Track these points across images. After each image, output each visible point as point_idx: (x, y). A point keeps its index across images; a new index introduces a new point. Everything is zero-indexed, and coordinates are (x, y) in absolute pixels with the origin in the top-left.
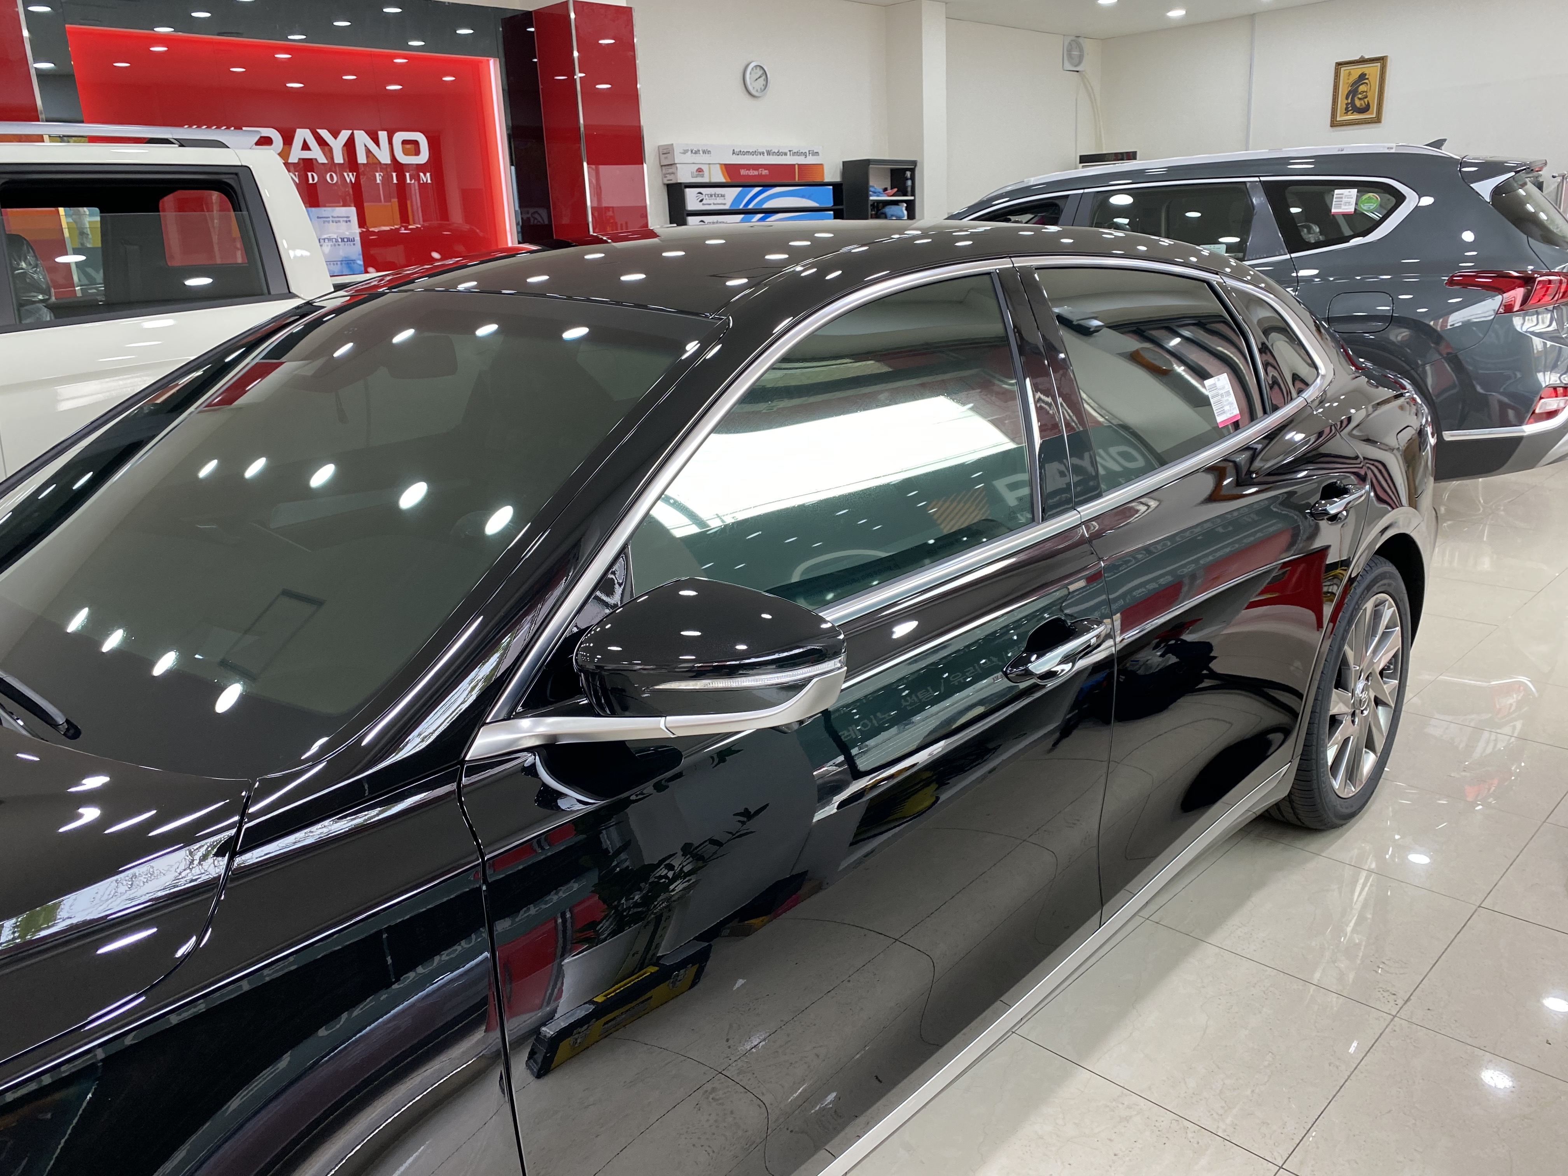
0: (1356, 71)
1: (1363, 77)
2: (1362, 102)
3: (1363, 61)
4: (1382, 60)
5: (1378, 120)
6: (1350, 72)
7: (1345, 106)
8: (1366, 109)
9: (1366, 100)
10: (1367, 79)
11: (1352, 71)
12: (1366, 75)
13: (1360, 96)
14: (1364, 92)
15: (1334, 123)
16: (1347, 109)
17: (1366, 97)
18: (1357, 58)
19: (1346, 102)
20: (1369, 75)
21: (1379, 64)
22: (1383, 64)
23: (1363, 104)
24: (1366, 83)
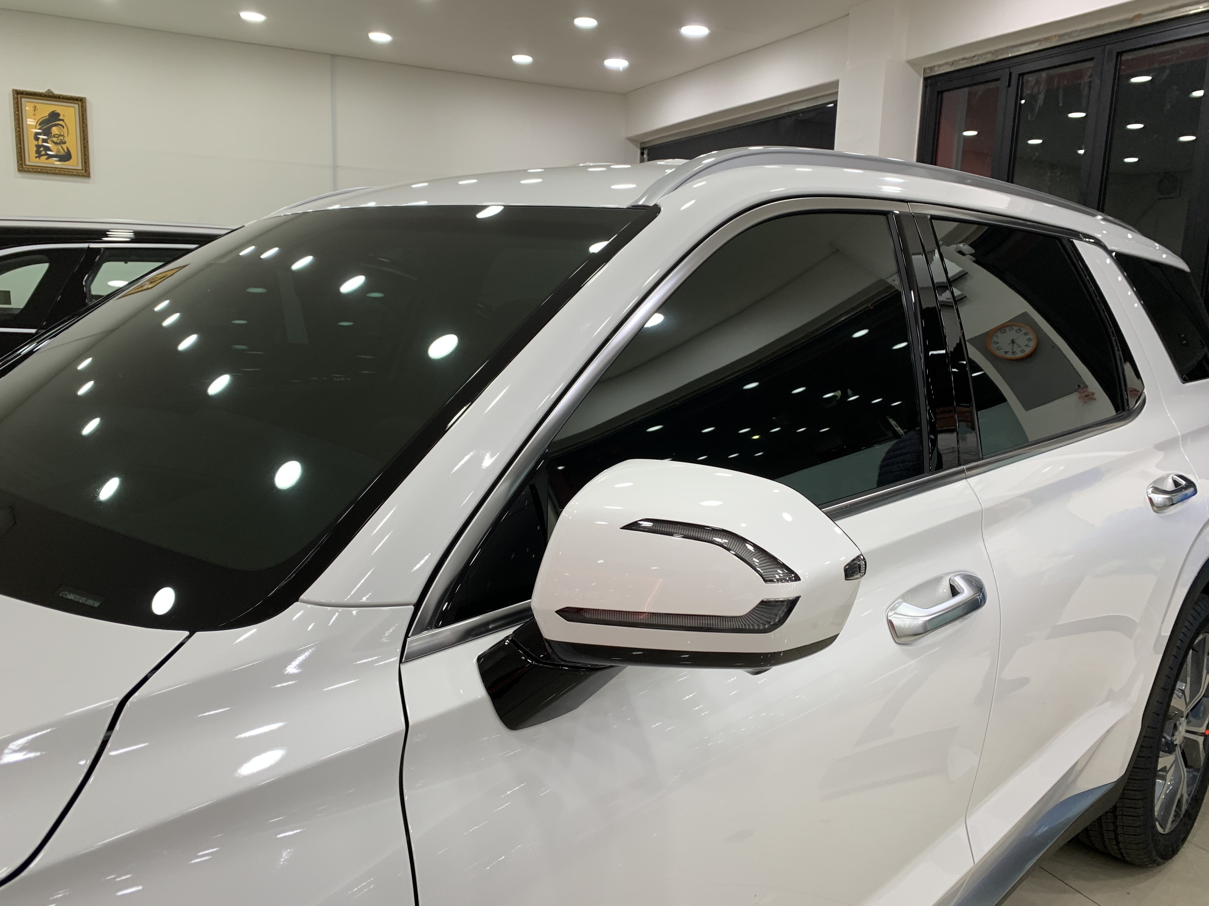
0: (46, 109)
1: (54, 117)
2: (59, 147)
3: (49, 96)
4: (80, 101)
5: (85, 172)
6: (35, 107)
7: (35, 149)
8: (66, 157)
9: (64, 146)
10: (63, 120)
11: (38, 106)
12: (59, 115)
13: (55, 139)
14: (60, 135)
15: (23, 167)
16: (38, 152)
17: (65, 143)
18: (43, 90)
19: (36, 143)
20: (64, 116)
21: (77, 106)
22: (82, 107)
23: (62, 150)
24: (63, 127)
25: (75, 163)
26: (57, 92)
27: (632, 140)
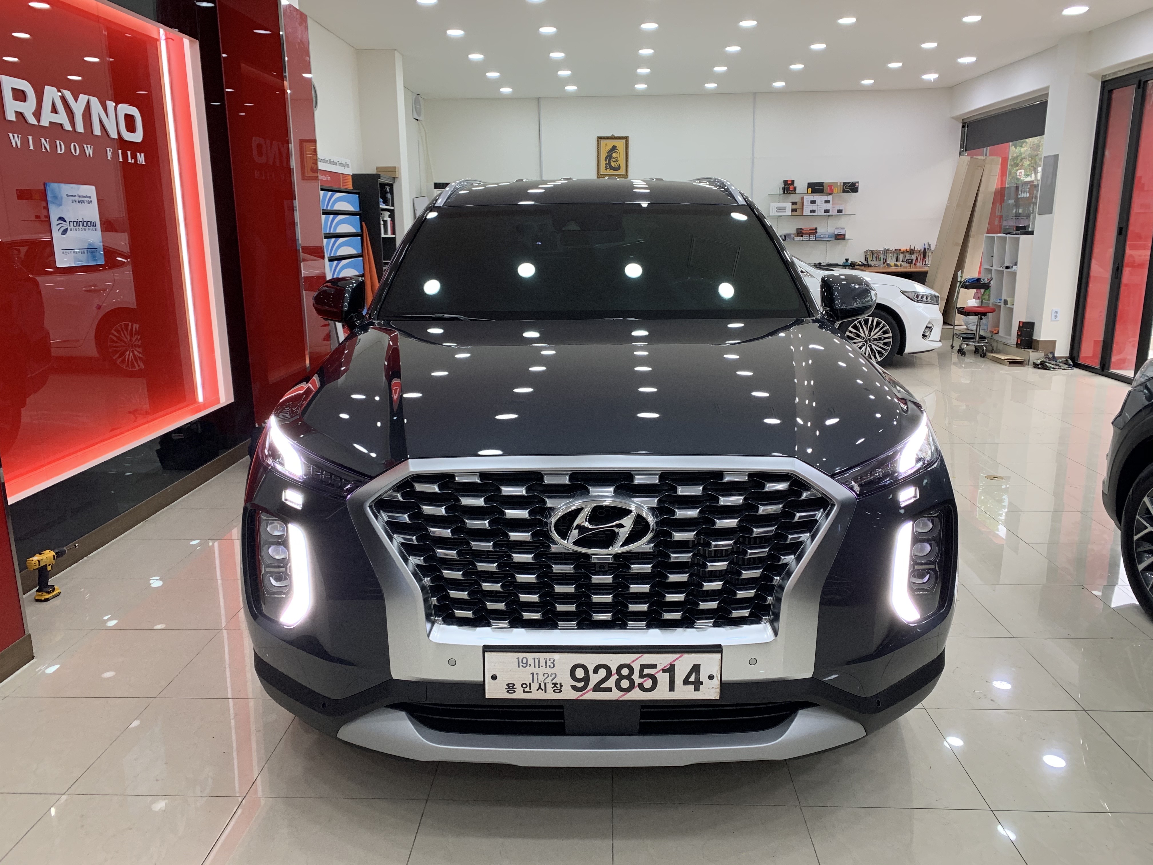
1: (614, 148)
2: (615, 163)
4: (626, 138)
5: (626, 175)
8: (618, 168)
9: (617, 162)
10: (618, 149)
12: (616, 147)
13: (614, 160)
16: (606, 167)
17: (618, 161)
18: (609, 135)
19: (605, 162)
20: (618, 147)
21: (624, 141)
22: (627, 141)
23: (616, 165)
24: (617, 152)
25: (622, 171)
26: (616, 135)
27: (956, 118)
